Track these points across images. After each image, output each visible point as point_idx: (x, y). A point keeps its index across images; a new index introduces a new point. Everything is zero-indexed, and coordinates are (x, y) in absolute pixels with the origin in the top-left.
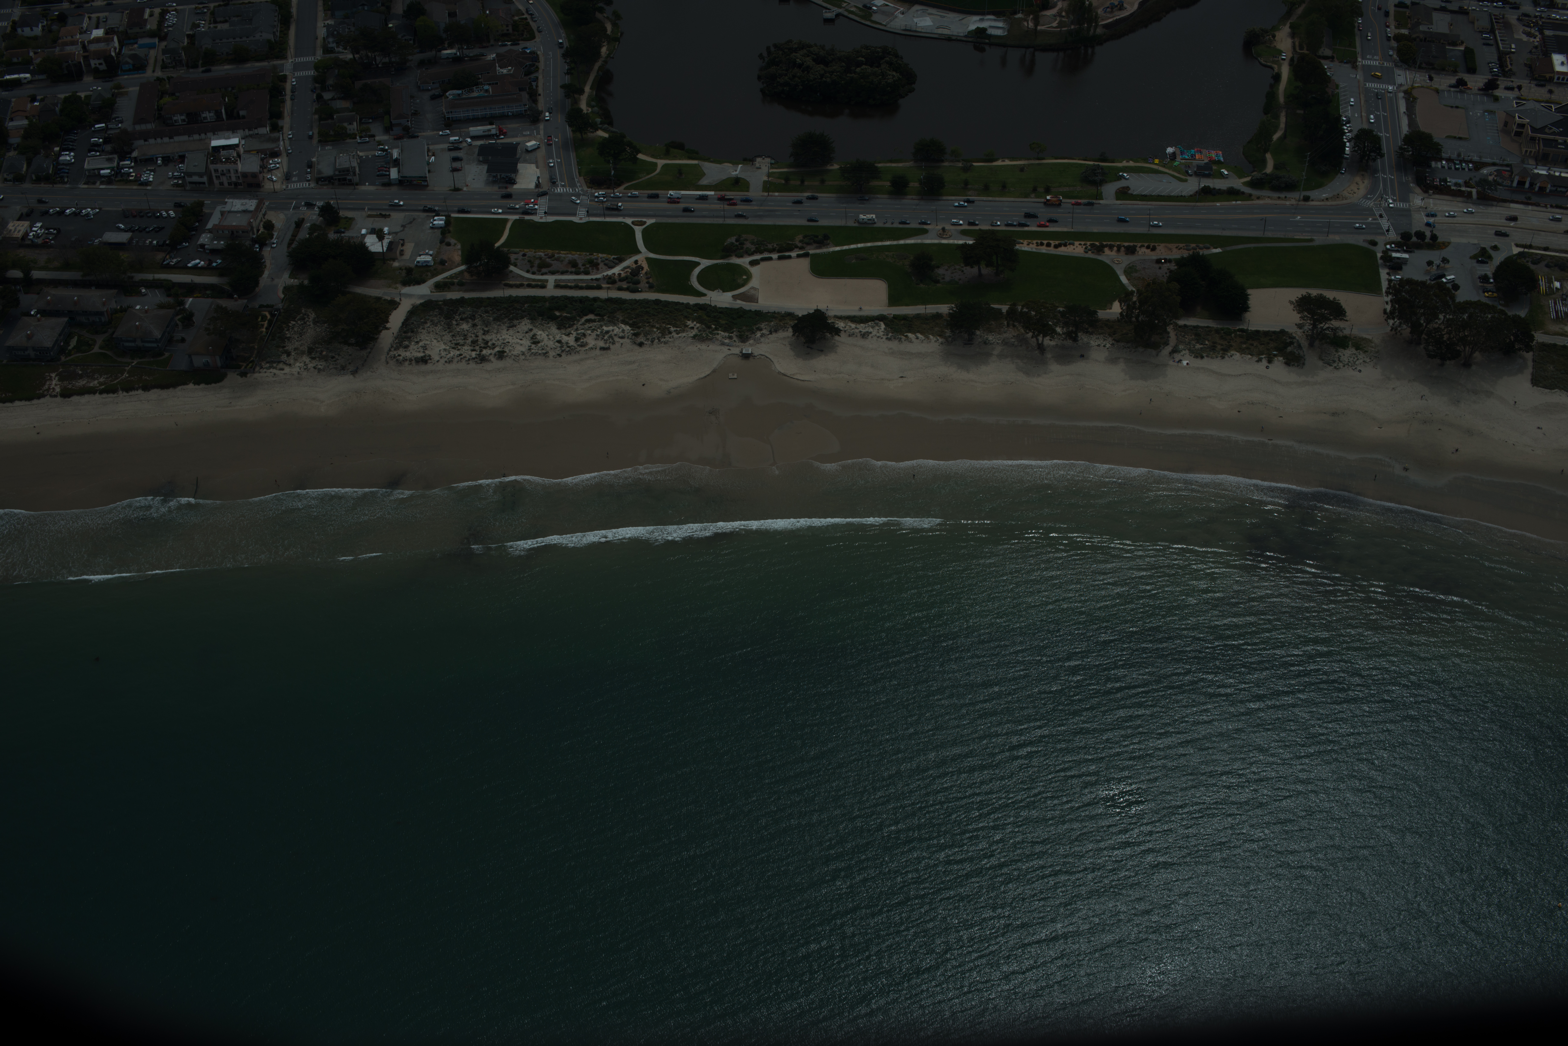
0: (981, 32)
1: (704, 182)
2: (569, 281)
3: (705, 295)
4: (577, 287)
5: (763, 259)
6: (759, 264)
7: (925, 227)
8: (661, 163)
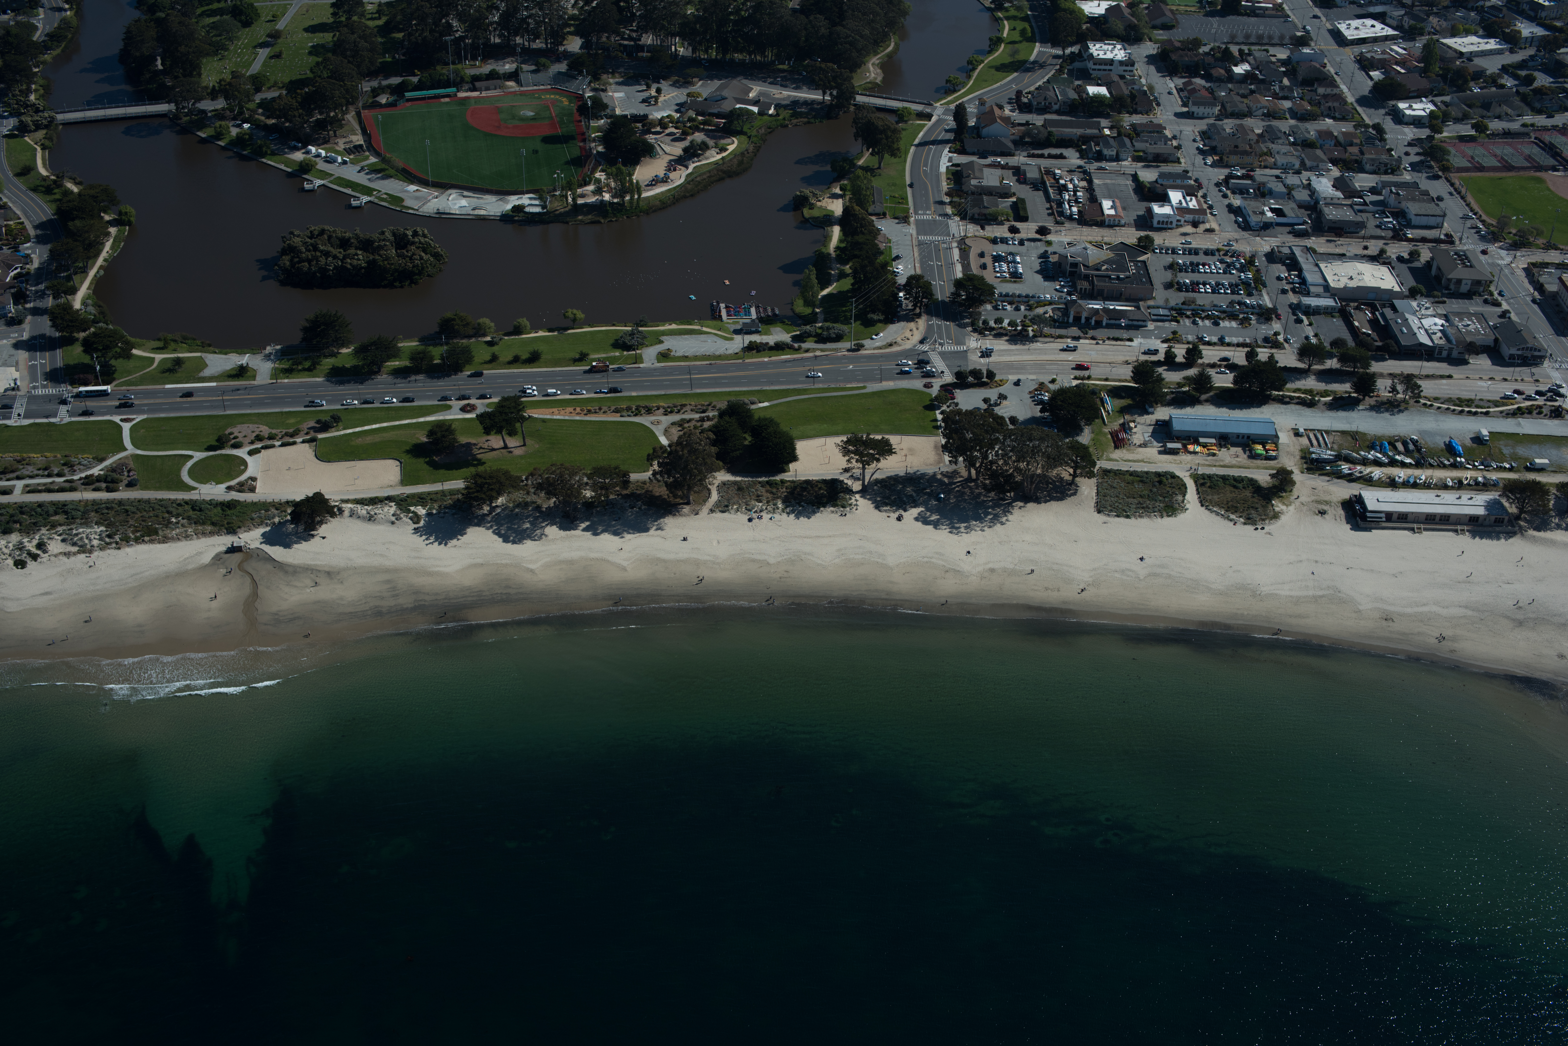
0: (518, 209)
1: (207, 373)
2: (39, 484)
3: (194, 489)
4: (49, 491)
5: (266, 447)
6: (260, 452)
7: (448, 403)
8: (158, 357)
